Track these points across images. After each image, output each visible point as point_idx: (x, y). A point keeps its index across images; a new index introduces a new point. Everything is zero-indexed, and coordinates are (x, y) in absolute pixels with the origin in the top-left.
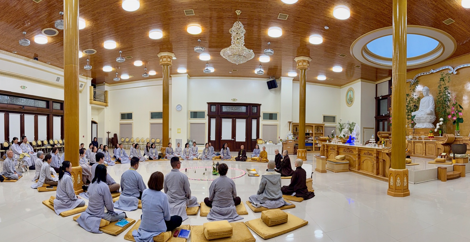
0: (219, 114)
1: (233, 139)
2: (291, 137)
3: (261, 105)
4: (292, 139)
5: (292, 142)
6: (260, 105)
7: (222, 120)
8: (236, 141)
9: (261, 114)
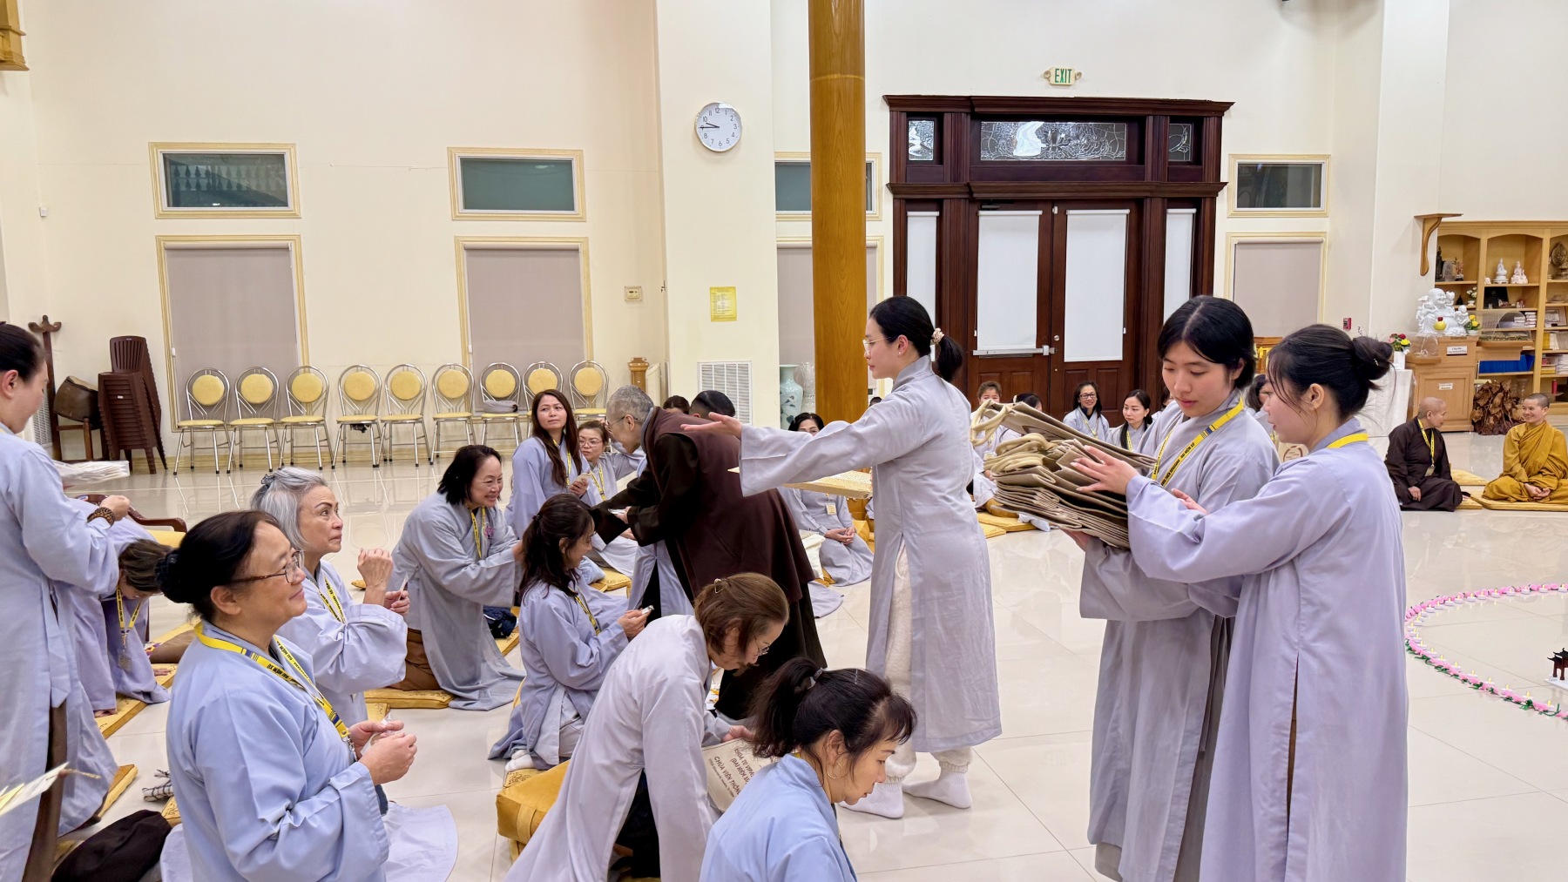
0: (966, 179)
1: (1046, 350)
2: (1452, 321)
3: (1223, 107)
4: (1461, 331)
5: (1464, 349)
6: (1220, 109)
7: (977, 217)
8: (1068, 358)
9: (1228, 173)
